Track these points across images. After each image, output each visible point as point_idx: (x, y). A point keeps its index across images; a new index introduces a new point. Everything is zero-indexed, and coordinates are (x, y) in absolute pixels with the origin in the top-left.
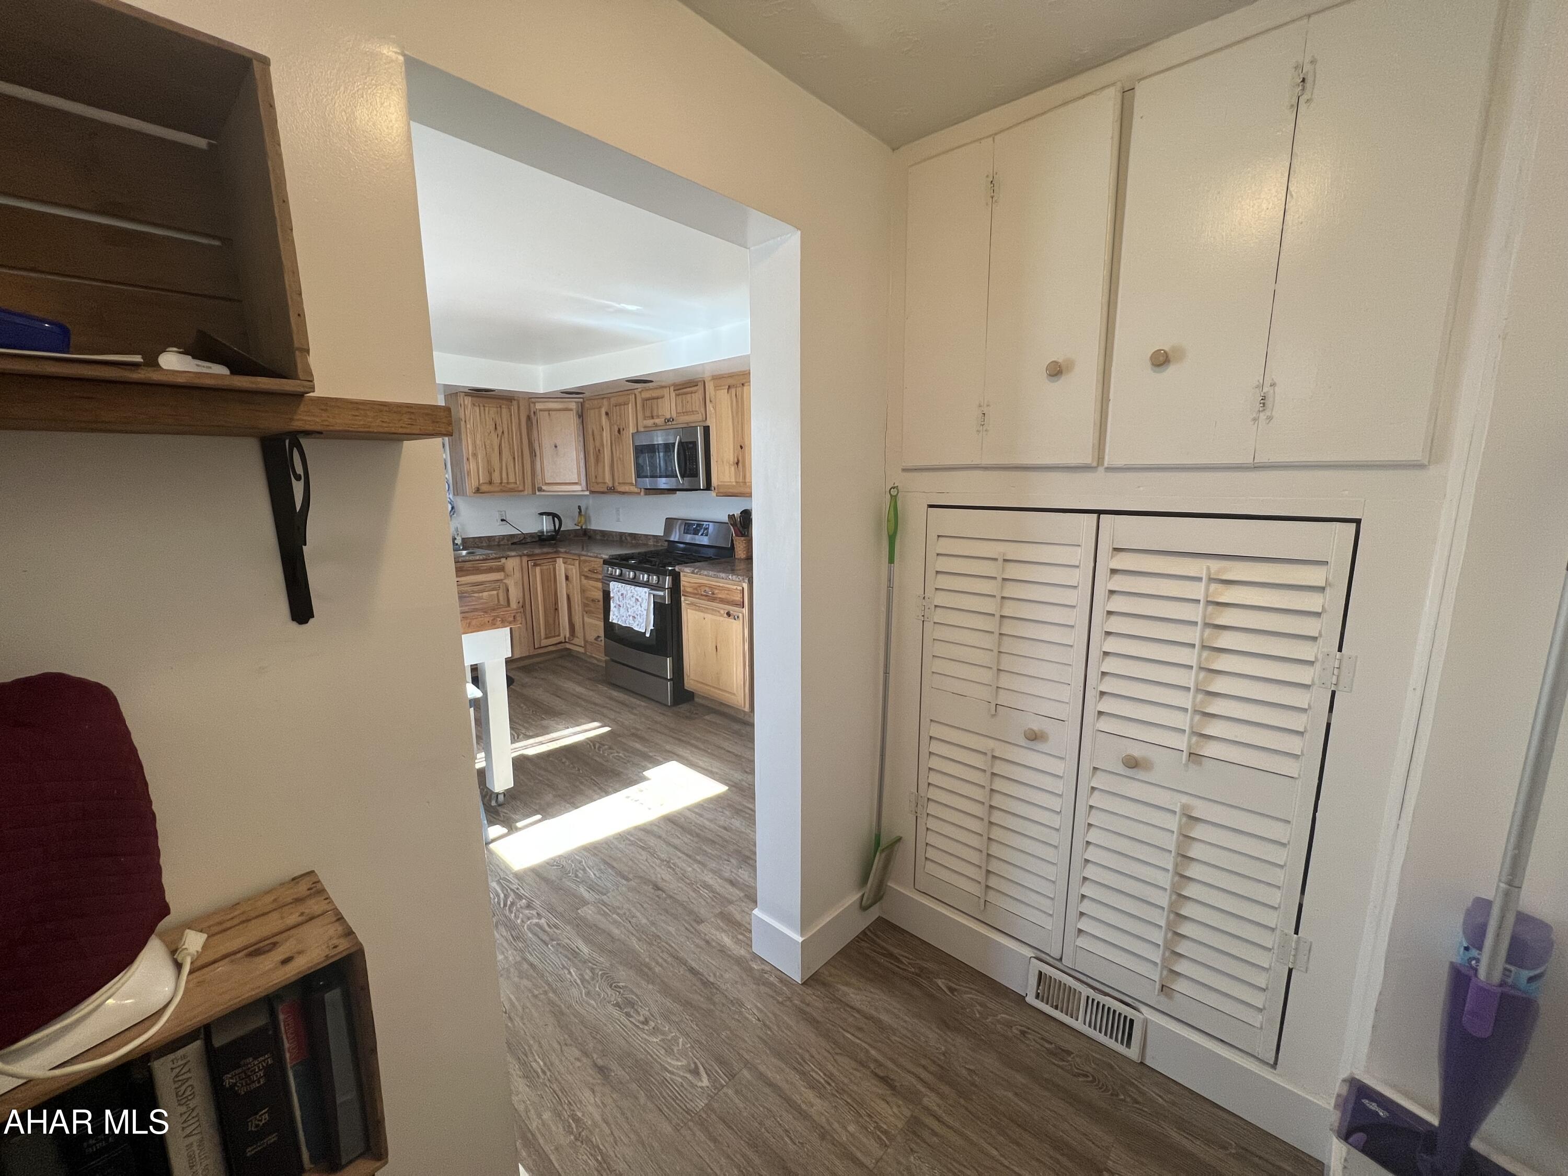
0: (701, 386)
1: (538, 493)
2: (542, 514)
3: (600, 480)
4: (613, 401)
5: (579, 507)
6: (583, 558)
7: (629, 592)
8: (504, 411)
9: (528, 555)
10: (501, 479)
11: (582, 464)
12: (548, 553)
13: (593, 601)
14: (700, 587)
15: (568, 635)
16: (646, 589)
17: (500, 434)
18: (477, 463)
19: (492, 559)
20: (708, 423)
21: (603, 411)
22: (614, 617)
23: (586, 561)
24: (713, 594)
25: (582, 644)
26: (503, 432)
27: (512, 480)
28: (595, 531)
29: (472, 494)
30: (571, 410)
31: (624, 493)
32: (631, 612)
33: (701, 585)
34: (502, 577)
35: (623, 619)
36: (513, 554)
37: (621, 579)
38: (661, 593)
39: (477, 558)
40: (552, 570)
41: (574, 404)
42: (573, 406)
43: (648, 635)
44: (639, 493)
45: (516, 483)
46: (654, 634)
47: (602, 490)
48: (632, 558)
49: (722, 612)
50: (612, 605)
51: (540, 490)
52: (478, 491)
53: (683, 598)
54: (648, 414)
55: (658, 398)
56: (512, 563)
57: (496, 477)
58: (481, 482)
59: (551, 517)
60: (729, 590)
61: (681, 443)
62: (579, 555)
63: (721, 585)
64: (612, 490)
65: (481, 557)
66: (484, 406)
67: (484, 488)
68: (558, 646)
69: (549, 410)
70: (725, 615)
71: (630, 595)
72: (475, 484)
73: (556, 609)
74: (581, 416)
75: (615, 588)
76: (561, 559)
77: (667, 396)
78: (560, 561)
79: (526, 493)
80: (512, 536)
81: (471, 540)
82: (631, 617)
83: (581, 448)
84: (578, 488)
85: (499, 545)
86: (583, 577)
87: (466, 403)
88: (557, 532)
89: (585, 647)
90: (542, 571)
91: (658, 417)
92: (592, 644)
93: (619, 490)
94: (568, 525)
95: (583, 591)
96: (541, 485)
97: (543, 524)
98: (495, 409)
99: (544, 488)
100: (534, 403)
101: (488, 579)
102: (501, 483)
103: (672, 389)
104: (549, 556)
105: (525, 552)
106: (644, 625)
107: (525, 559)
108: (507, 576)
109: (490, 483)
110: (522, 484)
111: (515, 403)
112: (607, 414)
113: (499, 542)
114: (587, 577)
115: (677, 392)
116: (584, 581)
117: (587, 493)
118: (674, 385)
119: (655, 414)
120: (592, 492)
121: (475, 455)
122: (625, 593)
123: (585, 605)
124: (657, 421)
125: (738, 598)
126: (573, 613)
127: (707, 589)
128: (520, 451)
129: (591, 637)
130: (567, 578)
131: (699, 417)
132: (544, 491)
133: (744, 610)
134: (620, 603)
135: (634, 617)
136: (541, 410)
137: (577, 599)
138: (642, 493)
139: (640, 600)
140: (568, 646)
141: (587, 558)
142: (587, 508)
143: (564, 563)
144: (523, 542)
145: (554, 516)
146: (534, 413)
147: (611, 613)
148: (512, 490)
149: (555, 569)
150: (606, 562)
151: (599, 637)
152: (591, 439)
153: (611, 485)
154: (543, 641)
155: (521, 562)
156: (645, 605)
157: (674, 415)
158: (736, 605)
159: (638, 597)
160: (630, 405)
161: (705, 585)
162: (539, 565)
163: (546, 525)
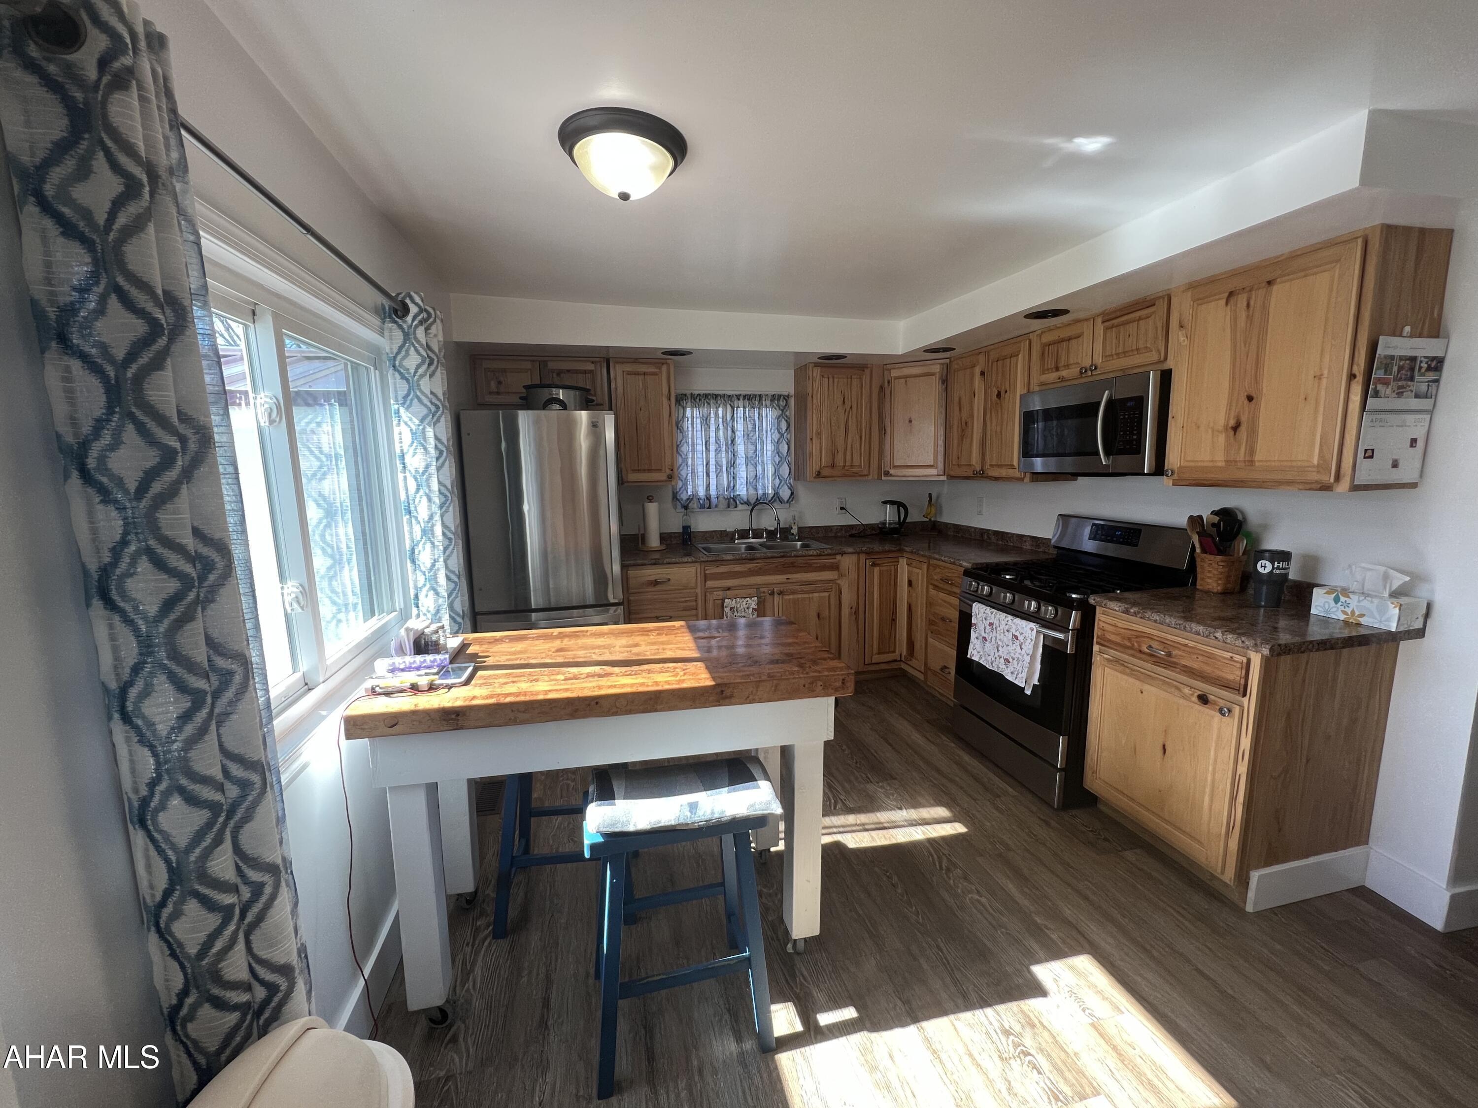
0: (1162, 306)
1: (883, 478)
2: (885, 503)
3: (963, 462)
4: (994, 355)
5: (930, 495)
6: (933, 562)
7: (1003, 623)
8: (855, 382)
9: (867, 553)
10: (845, 461)
11: (941, 443)
12: (890, 551)
13: (943, 619)
14: (1137, 637)
15: (904, 653)
16: (1032, 625)
17: (848, 409)
18: (821, 444)
19: (827, 555)
20: (1170, 364)
21: (977, 370)
22: (975, 652)
23: (936, 566)
24: (1169, 654)
25: (922, 669)
26: (851, 407)
27: (856, 462)
28: (946, 524)
29: (812, 479)
30: (933, 374)
31: (996, 479)
32: (1003, 652)
33: (1140, 635)
34: (836, 577)
35: (989, 658)
36: (850, 550)
37: (989, 601)
38: (1060, 636)
39: (811, 553)
40: (893, 572)
41: (938, 366)
42: (936, 369)
43: (1028, 692)
44: (1022, 480)
45: (860, 466)
46: (1040, 692)
47: (965, 474)
48: (1008, 572)
49: (1187, 691)
50: (973, 635)
51: (887, 474)
52: (818, 475)
53: (1096, 648)
54: (1050, 364)
55: (1069, 339)
56: (848, 562)
57: (840, 462)
58: (823, 465)
59: (896, 507)
60: (1211, 656)
61: (1110, 402)
62: (929, 558)
63: (1191, 644)
64: (981, 475)
65: (815, 553)
66: (833, 378)
67: (825, 472)
68: (892, 664)
69: (906, 377)
70: (1195, 699)
71: (1003, 626)
72: (816, 467)
73: (893, 620)
74: (945, 381)
75: (980, 612)
76: (905, 560)
77: (1087, 334)
78: (903, 562)
79: (870, 477)
80: (851, 527)
81: (808, 530)
82: (1002, 660)
83: (942, 420)
84: (933, 472)
85: (836, 537)
86: (931, 587)
87: (815, 375)
88: (902, 524)
89: (925, 674)
90: (881, 573)
91: (1067, 366)
92: (935, 673)
93: (990, 474)
94: (915, 516)
95: (930, 604)
96: (887, 469)
97: (886, 515)
98: (845, 380)
99: (892, 472)
100: (890, 370)
101: (820, 578)
102: (844, 466)
103: (1099, 320)
104: (890, 555)
105: (864, 549)
106: (1024, 675)
107: (863, 557)
108: (841, 576)
109: (833, 466)
110: (867, 468)
111: (867, 371)
112: (982, 373)
113: (836, 533)
114: (936, 587)
115: (1107, 324)
116: (933, 592)
117: (944, 478)
118: (1103, 314)
119: (1062, 364)
120: (951, 477)
121: (819, 434)
122: (996, 622)
123: (931, 623)
124: (1064, 373)
125: (1234, 675)
126: (914, 627)
127: (1155, 645)
128: (868, 429)
129: (936, 665)
130: (910, 583)
131: (1154, 357)
132: (891, 475)
133: (1245, 700)
134: (986, 636)
135: (1007, 661)
136: (896, 378)
137: (920, 612)
138: (1027, 479)
139: (1021, 638)
140: (903, 666)
141: (941, 563)
142: (938, 497)
143: (908, 565)
144: (862, 534)
145: (899, 504)
146: (889, 382)
147: (971, 646)
148: (855, 475)
149: (896, 571)
150: (967, 573)
151: (945, 667)
152: (957, 408)
153: (978, 468)
154: (874, 657)
155: (859, 560)
156: (1028, 647)
157: (1098, 360)
158: (1226, 686)
159: (1017, 634)
160: (1020, 356)
161: (1150, 637)
162: (878, 565)
163: (889, 515)
